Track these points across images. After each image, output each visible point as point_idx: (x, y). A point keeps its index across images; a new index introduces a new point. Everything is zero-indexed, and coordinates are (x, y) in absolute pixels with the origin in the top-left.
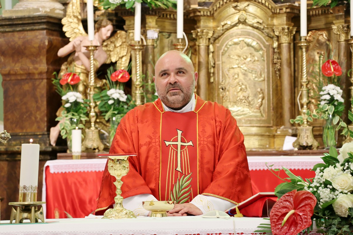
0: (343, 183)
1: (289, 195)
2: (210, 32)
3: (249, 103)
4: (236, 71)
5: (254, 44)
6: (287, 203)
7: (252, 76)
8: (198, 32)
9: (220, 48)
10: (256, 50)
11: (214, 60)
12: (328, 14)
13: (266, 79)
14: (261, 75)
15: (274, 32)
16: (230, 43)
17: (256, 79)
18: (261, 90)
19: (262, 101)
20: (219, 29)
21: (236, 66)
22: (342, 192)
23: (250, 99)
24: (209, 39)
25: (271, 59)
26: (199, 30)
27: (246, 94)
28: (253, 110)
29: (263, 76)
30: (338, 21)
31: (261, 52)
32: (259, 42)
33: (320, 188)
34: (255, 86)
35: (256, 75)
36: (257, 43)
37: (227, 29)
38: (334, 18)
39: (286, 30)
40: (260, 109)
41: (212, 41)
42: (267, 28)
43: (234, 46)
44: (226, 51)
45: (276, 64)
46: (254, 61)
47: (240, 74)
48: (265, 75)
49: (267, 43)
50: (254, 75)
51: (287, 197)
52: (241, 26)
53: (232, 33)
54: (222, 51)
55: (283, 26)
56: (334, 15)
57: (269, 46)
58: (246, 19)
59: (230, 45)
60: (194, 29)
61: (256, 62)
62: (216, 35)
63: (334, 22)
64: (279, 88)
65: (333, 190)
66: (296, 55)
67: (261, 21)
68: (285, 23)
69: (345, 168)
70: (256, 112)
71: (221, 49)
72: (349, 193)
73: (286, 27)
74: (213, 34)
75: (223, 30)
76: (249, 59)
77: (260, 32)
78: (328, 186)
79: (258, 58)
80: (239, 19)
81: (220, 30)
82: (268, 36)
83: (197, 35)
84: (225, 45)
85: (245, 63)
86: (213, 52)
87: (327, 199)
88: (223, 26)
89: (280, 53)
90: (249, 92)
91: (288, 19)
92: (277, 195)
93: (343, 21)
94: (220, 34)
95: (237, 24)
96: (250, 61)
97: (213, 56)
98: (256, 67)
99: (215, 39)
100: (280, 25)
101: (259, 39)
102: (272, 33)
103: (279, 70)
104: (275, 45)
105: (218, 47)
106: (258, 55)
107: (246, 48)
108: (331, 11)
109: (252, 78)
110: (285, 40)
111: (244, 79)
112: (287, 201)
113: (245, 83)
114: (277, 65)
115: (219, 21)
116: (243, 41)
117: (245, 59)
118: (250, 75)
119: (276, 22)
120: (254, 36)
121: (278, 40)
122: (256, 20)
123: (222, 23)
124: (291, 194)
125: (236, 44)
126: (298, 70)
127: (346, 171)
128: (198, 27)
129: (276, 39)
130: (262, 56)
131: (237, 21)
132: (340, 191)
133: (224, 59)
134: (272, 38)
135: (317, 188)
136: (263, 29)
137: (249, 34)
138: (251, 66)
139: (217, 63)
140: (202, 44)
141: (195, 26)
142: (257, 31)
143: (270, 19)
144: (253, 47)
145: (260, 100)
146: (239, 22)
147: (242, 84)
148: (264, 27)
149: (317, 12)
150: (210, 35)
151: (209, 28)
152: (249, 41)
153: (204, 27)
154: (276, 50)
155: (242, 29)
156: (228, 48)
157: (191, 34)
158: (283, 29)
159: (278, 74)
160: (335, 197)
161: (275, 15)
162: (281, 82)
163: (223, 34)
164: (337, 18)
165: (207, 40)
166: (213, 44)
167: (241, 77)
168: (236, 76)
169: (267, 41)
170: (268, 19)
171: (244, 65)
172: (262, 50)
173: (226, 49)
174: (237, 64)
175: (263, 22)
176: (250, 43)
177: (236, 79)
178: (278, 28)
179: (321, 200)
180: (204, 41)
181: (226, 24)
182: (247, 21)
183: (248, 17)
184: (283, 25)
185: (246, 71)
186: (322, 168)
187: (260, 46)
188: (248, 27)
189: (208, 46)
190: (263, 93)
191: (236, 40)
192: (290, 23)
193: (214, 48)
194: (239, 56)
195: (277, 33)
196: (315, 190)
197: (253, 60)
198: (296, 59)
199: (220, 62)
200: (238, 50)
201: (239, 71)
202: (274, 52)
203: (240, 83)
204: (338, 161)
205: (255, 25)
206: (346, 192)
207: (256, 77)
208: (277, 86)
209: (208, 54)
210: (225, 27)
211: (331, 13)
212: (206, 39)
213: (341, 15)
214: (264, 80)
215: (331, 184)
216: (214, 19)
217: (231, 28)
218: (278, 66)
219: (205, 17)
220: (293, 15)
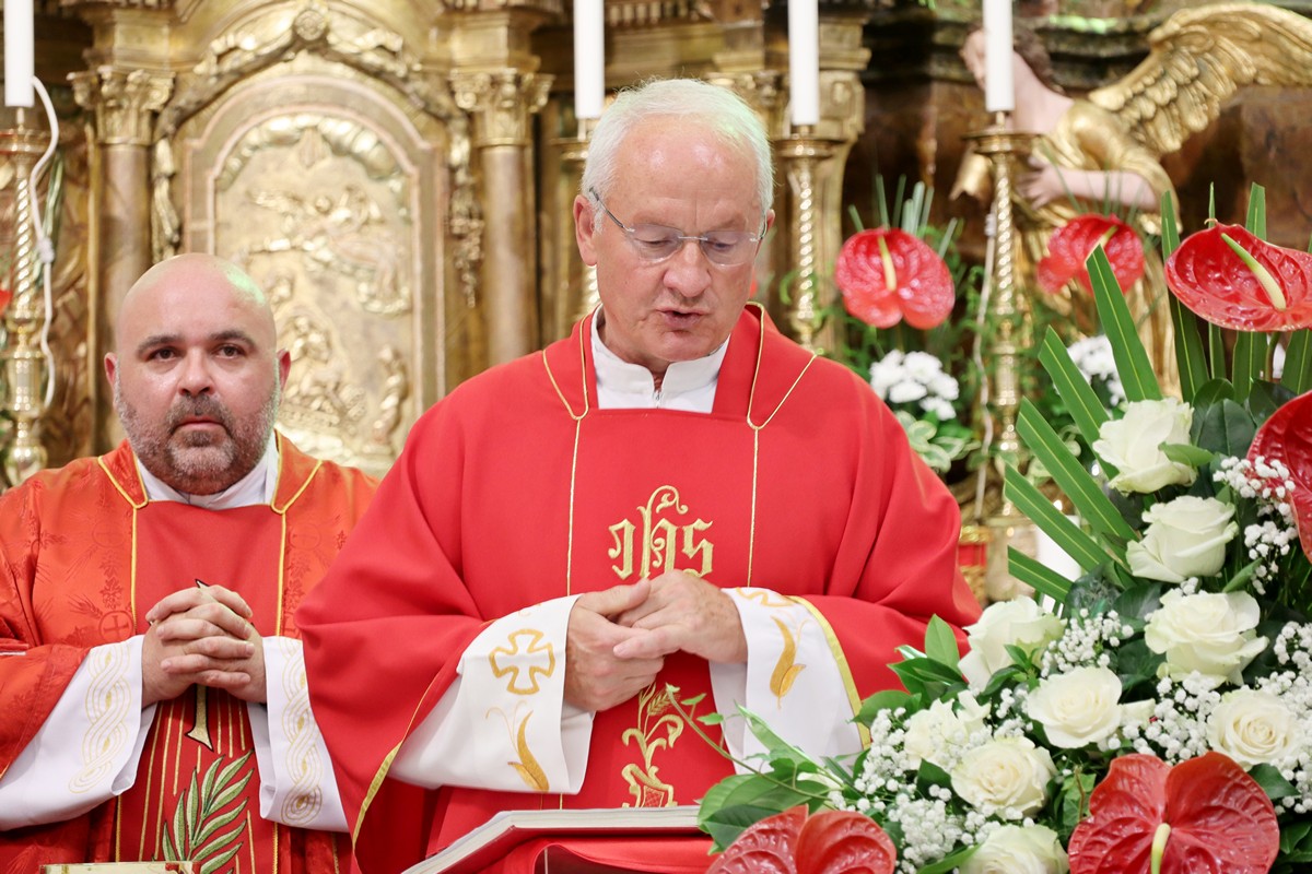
0: (998, 776)
1: (773, 831)
2: (156, 82)
3: (342, 411)
4: (286, 264)
5: (365, 144)
6: (766, 864)
7: (356, 292)
8: (101, 82)
9: (204, 159)
10: (376, 173)
11: (180, 213)
12: (688, 21)
13: (419, 305)
14: (395, 286)
15: (452, 94)
16: (254, 138)
17: (376, 306)
18: (397, 355)
19: (399, 407)
20: (200, 69)
21: (284, 244)
22: (994, 818)
23: (346, 394)
24: (155, 115)
25: (439, 214)
26: (106, 71)
27: (327, 373)
28: (357, 444)
29: (405, 291)
30: (734, 56)
31: (396, 184)
32: (387, 139)
33: (902, 799)
34: (367, 335)
35: (374, 289)
36: (379, 142)
37: (241, 74)
38: (717, 42)
39: (509, 89)
40: (389, 443)
41: (166, 123)
42: (424, 75)
43: (270, 151)
44: (235, 176)
45: (460, 237)
46: (367, 223)
47: (302, 282)
48: (412, 289)
49: (423, 145)
50: (364, 288)
51: (762, 839)
52: (303, 61)
53: (264, 93)
54: (217, 171)
55: (496, 70)
56: (716, 27)
57: (432, 154)
58: (327, 31)
59: (255, 148)
60: (82, 66)
61: (375, 229)
62: (185, 99)
63: (719, 58)
64: (474, 348)
65: (958, 806)
66: (547, 202)
67: (396, 44)
68: (503, 52)
69: (1001, 713)
70: (371, 456)
71: (212, 165)
72: (1029, 821)
73: (509, 73)
74: (173, 92)
75: (219, 76)
76: (340, 214)
77: (390, 91)
78: (934, 790)
79: (381, 208)
80: (294, 28)
81: (206, 77)
82: (426, 110)
83: (95, 94)
84: (229, 145)
85: (322, 232)
86: (172, 177)
87: (933, 849)
88: (220, 57)
89: (479, 190)
90: (341, 364)
91: (517, 35)
92: (711, 828)
93: (758, 54)
94: (207, 96)
95: (285, 49)
96: (348, 220)
97: (171, 195)
98: (373, 253)
99: (183, 119)
100: (480, 62)
101: (387, 123)
102: (444, 100)
103: (477, 267)
104: (460, 151)
105: (196, 153)
106: (381, 195)
107: (329, 162)
108: (706, 11)
109: (355, 302)
110: (504, 132)
111: (321, 302)
112: (765, 855)
113: (324, 323)
114: (466, 245)
115: (203, 35)
116: (315, 128)
117: (326, 213)
118: (345, 284)
119: (460, 47)
120: (363, 109)
121: (470, 132)
122: (372, 39)
123: (218, 46)
124: (779, 825)
125: (281, 141)
126: (555, 266)
127: (1009, 723)
128: (102, 59)
129: (460, 124)
130: (402, 202)
131: (286, 39)
132: (989, 810)
133: (228, 208)
134: (444, 120)
135: (888, 797)
136: (405, 80)
137: (339, 100)
138: (353, 243)
139: (190, 227)
140: (123, 134)
141: (86, 53)
142: (379, 85)
143: (434, 33)
144: (359, 158)
145: (392, 401)
146: (297, 43)
147: (312, 326)
148: (410, 70)
149: (641, 10)
150: (159, 96)
151: (154, 65)
152: (340, 129)
153: (126, 59)
154: (461, 177)
155: (307, 73)
156: (245, 161)
157: (68, 88)
158: (495, 82)
159: (470, 284)
160: (967, 838)
161: (457, 18)
162: (484, 321)
163: (218, 95)
164: (731, 40)
165: (146, 120)
166: (172, 138)
167: (306, 293)
168: (283, 290)
169: (423, 133)
170: (425, 35)
171: (320, 241)
172: (402, 172)
173: (235, 163)
174: (290, 236)
175: (404, 47)
176: (347, 141)
177: (282, 301)
178: (470, 77)
179: (908, 853)
180: (132, 123)
181: (231, 50)
182: (332, 39)
183: (337, 22)
184: (493, 62)
185: (327, 265)
186: (901, 711)
187: (391, 156)
188: (339, 68)
189: (150, 149)
190: (403, 369)
191: (281, 125)
192: (523, 54)
193: (179, 157)
194: (297, 200)
195: (466, 101)
196: (880, 805)
197: (360, 219)
198: (545, 219)
199: (209, 224)
200: (290, 170)
201: (297, 267)
202: (453, 186)
203: (302, 322)
204: (962, 682)
205: (371, 59)
206: (1017, 815)
207: (372, 297)
208: (465, 340)
209: (150, 186)
210: (229, 64)
211: (704, 20)
212: (140, 116)
213: (749, 31)
214: (409, 311)
215: (945, 782)
216: (176, 23)
217: (258, 70)
218: (470, 248)
219: (136, 14)
220: (537, 22)
